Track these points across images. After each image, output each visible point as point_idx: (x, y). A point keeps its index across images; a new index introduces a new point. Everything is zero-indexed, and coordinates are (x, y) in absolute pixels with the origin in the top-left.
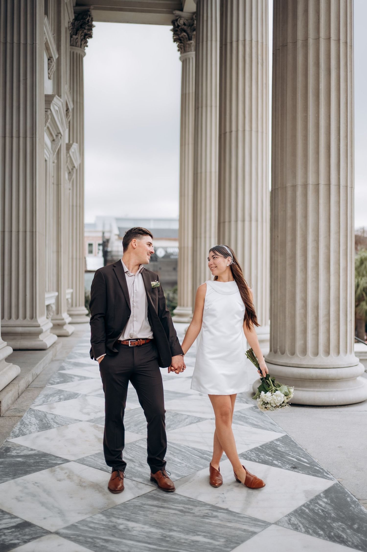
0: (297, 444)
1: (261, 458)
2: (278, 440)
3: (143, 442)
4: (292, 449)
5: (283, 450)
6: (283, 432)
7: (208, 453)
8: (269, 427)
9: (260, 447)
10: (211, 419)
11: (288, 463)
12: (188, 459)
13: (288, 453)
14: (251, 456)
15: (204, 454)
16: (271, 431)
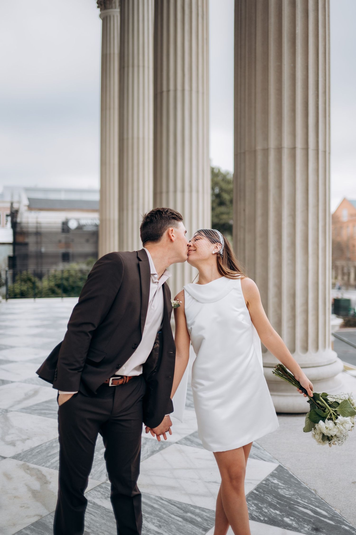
0: (300, 481)
1: (265, 512)
2: (272, 475)
3: (96, 493)
4: (298, 492)
5: (288, 495)
6: (273, 460)
7: (192, 508)
8: (253, 453)
9: (255, 491)
10: (177, 443)
11: (305, 520)
12: (167, 523)
13: (296, 499)
14: (250, 509)
15: (186, 512)
16: (259, 460)
